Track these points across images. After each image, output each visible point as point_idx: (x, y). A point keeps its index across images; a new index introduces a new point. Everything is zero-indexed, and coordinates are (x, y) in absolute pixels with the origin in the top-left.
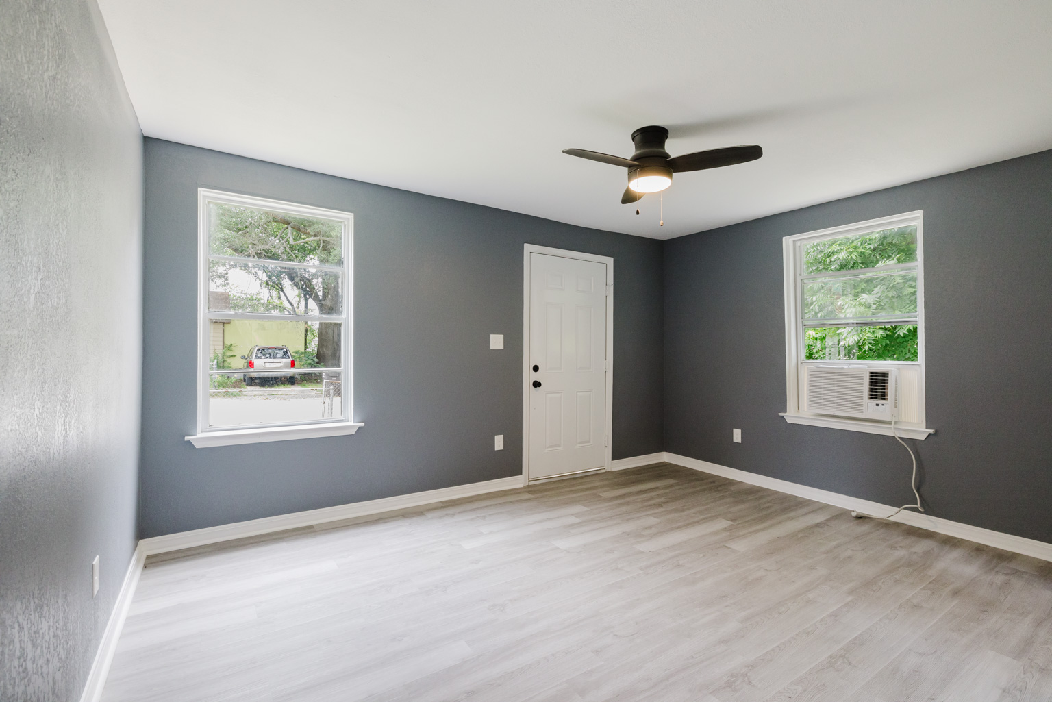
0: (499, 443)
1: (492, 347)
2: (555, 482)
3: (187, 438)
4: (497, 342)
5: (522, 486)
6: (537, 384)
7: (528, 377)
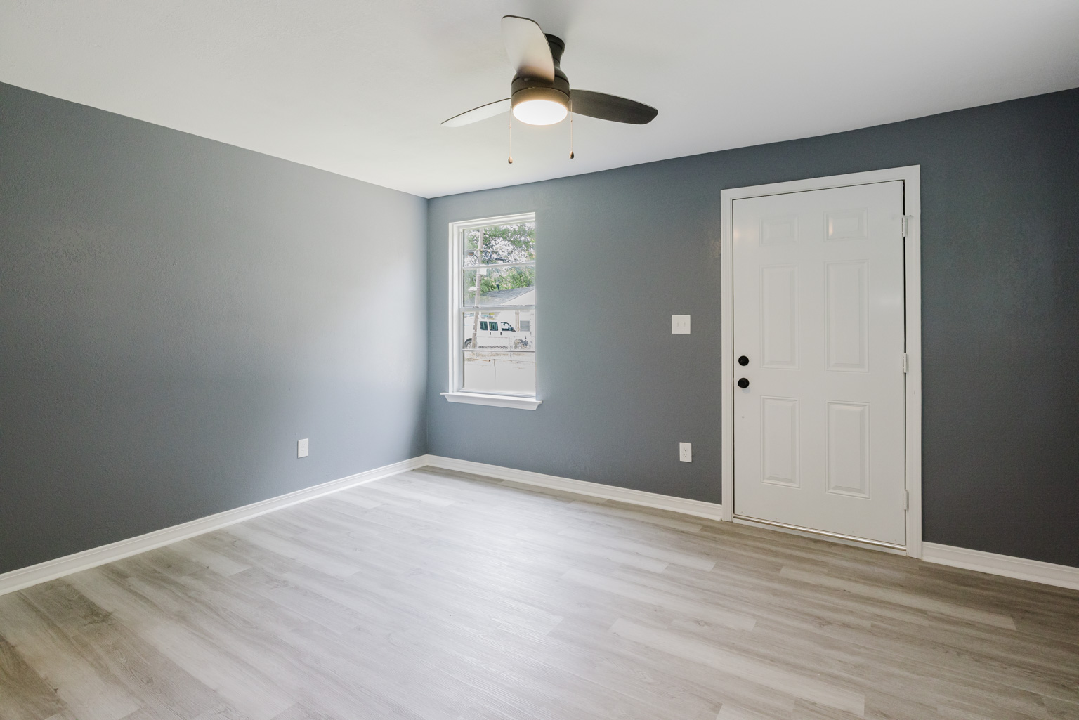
0: (685, 452)
1: (674, 331)
2: (774, 532)
3: (441, 394)
4: (681, 324)
5: (718, 519)
6: (744, 383)
7: (729, 372)
